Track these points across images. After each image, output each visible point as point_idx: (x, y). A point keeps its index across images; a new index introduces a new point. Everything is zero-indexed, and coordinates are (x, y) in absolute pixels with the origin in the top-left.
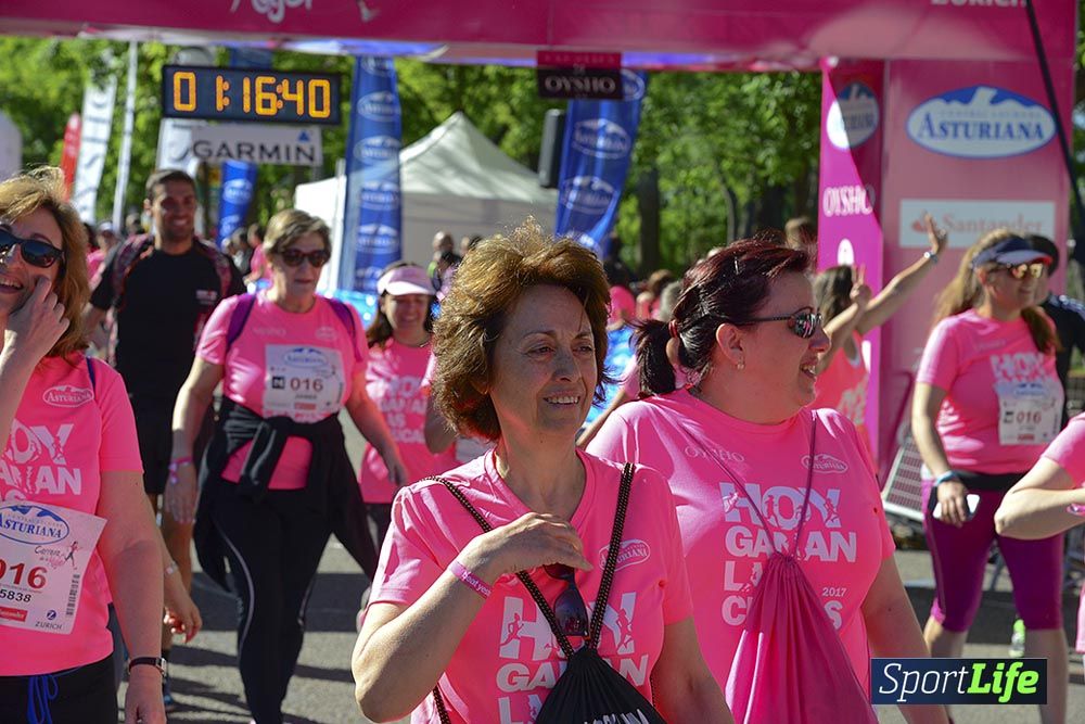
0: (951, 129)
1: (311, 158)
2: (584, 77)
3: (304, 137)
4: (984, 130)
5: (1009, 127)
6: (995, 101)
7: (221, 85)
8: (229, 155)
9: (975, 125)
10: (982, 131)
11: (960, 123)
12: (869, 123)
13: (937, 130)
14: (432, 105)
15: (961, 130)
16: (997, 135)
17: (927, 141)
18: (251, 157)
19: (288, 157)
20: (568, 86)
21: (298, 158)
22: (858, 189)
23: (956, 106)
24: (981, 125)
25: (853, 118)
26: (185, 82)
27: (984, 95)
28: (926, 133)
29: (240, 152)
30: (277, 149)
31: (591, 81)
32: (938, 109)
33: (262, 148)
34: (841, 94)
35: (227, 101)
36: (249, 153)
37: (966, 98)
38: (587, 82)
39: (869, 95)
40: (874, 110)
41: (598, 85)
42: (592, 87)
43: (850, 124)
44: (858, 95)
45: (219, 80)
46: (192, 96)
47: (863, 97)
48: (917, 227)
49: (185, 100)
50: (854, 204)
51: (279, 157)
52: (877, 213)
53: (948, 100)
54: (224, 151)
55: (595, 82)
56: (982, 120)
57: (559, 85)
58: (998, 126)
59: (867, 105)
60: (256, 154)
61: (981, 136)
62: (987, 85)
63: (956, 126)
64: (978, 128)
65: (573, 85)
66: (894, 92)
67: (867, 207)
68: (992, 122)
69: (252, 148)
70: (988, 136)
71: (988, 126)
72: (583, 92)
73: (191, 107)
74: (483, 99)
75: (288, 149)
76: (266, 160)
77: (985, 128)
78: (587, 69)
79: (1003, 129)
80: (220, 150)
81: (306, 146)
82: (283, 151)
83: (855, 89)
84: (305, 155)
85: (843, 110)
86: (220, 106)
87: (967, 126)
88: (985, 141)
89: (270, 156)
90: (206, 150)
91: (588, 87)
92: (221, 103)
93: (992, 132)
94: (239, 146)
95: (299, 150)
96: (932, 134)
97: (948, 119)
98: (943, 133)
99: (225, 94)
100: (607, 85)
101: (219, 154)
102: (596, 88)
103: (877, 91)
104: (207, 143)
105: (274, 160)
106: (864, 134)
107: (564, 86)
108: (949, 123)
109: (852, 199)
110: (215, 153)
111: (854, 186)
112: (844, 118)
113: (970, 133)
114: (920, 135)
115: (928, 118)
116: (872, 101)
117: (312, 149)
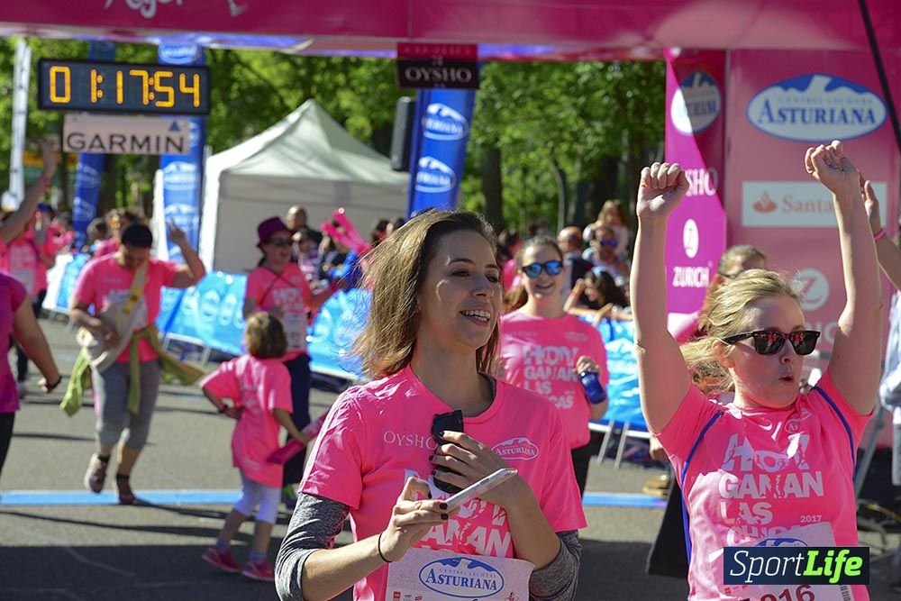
0: (789, 115)
1: (180, 149)
2: (442, 67)
3: (175, 127)
4: (820, 116)
5: (843, 112)
6: (829, 88)
7: (95, 78)
8: (102, 146)
9: (811, 110)
10: (818, 116)
11: (798, 109)
12: (712, 108)
13: (776, 116)
14: (283, 92)
15: (798, 115)
16: (832, 121)
17: (767, 126)
18: (123, 149)
19: (158, 149)
20: (427, 77)
21: (167, 149)
22: (702, 172)
23: (793, 92)
24: (817, 111)
25: (696, 105)
26: (60, 76)
27: (820, 82)
28: (766, 118)
29: (112, 143)
30: (147, 139)
31: (449, 72)
32: (775, 95)
33: (134, 139)
34: (684, 82)
35: (100, 94)
36: (120, 144)
37: (803, 86)
38: (445, 71)
39: (711, 83)
40: (716, 97)
41: (456, 75)
42: (449, 77)
43: (693, 110)
44: (701, 83)
45: (94, 74)
46: (68, 89)
47: (706, 85)
48: (758, 207)
49: (60, 93)
50: (698, 186)
51: (149, 149)
52: (720, 193)
53: (786, 88)
54: (97, 143)
55: (452, 71)
56: (818, 106)
57: (419, 75)
58: (832, 112)
59: (709, 92)
60: (127, 145)
61: (817, 121)
62: (822, 73)
63: (793, 111)
64: (814, 114)
65: (431, 75)
66: (734, 80)
67: (710, 189)
68: (827, 107)
69: (124, 139)
70: (824, 121)
71: (824, 112)
72: (441, 82)
73: (66, 99)
74: (330, 86)
75: (158, 139)
76: (137, 151)
77: (821, 113)
78: (445, 60)
79: (837, 114)
80: (93, 142)
81: (175, 136)
82: (153, 141)
83: (698, 77)
84: (174, 144)
85: (685, 97)
86: (94, 99)
87: (803, 112)
88: (821, 125)
89: (140, 147)
90: (79, 142)
91: (446, 78)
92: (95, 95)
93: (827, 117)
94: (112, 137)
95: (169, 140)
96: (771, 120)
97: (786, 105)
98: (781, 119)
99: (99, 86)
100: (464, 75)
101: (92, 146)
102: (453, 79)
103: (719, 79)
104: (82, 135)
105: (144, 151)
106: (707, 120)
107: (423, 76)
108: (787, 110)
109: (696, 181)
110: (88, 145)
111: (698, 168)
112: (688, 105)
113: (807, 118)
114: (760, 121)
115: (767, 105)
116: (714, 89)
117: (182, 139)
